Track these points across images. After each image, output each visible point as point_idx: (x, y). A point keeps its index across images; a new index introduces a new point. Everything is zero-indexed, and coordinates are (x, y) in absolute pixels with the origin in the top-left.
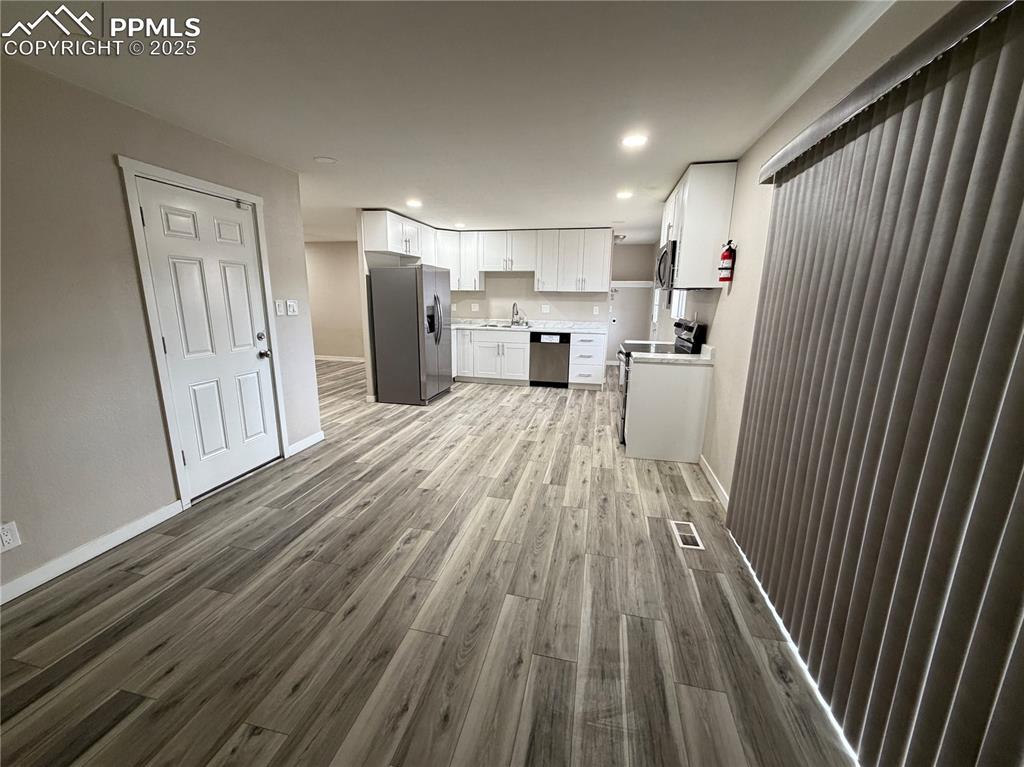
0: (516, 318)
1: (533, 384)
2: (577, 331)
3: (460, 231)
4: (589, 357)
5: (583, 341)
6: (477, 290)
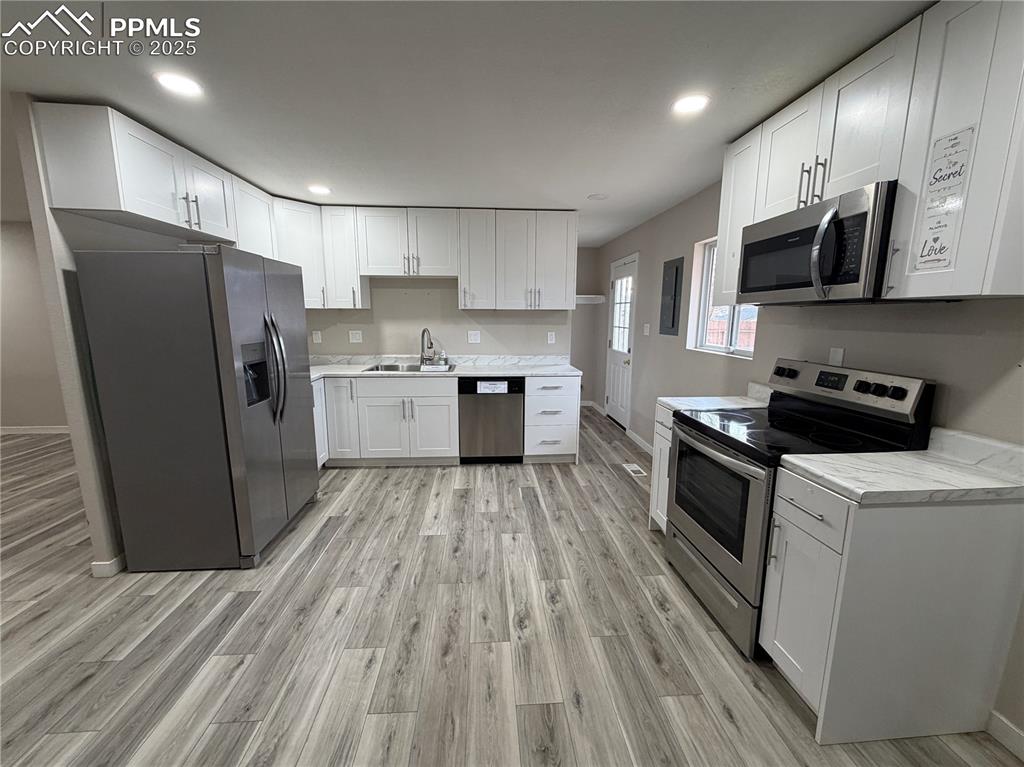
0: (428, 353)
1: (465, 461)
2: (534, 373)
3: (320, 205)
4: (556, 413)
5: (544, 388)
6: (357, 307)
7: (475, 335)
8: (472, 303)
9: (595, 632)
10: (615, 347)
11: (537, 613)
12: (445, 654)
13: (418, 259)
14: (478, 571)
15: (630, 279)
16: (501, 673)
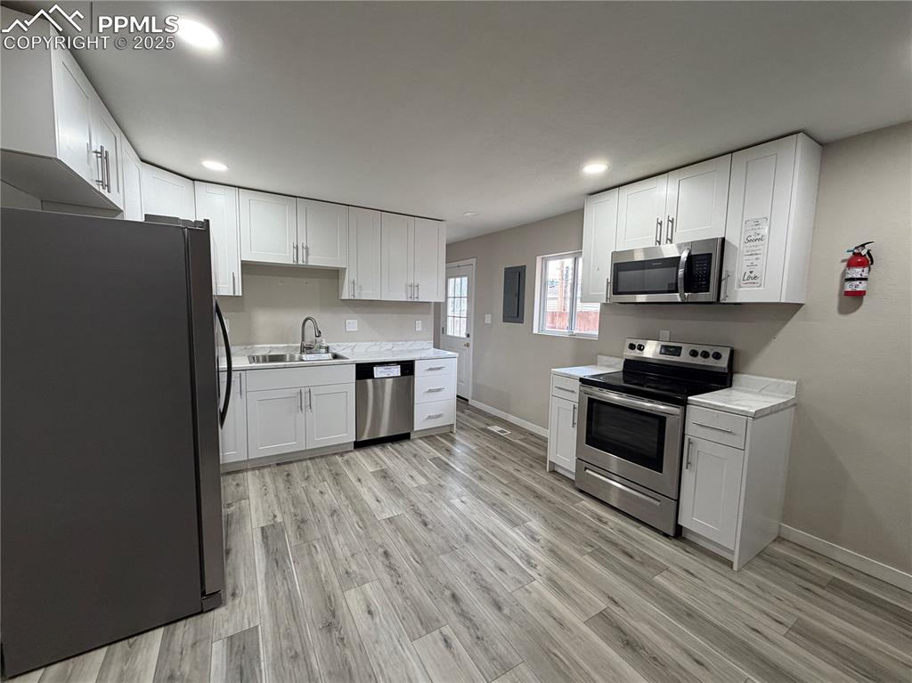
1: (359, 446)
2: (423, 356)
3: (193, 180)
4: (439, 390)
5: (431, 369)
6: (237, 294)
7: (353, 324)
8: (360, 294)
9: (582, 553)
10: (450, 333)
11: (533, 553)
12: (500, 608)
13: (307, 249)
14: (461, 536)
15: (465, 279)
16: (553, 606)
